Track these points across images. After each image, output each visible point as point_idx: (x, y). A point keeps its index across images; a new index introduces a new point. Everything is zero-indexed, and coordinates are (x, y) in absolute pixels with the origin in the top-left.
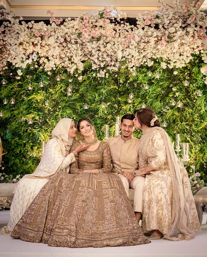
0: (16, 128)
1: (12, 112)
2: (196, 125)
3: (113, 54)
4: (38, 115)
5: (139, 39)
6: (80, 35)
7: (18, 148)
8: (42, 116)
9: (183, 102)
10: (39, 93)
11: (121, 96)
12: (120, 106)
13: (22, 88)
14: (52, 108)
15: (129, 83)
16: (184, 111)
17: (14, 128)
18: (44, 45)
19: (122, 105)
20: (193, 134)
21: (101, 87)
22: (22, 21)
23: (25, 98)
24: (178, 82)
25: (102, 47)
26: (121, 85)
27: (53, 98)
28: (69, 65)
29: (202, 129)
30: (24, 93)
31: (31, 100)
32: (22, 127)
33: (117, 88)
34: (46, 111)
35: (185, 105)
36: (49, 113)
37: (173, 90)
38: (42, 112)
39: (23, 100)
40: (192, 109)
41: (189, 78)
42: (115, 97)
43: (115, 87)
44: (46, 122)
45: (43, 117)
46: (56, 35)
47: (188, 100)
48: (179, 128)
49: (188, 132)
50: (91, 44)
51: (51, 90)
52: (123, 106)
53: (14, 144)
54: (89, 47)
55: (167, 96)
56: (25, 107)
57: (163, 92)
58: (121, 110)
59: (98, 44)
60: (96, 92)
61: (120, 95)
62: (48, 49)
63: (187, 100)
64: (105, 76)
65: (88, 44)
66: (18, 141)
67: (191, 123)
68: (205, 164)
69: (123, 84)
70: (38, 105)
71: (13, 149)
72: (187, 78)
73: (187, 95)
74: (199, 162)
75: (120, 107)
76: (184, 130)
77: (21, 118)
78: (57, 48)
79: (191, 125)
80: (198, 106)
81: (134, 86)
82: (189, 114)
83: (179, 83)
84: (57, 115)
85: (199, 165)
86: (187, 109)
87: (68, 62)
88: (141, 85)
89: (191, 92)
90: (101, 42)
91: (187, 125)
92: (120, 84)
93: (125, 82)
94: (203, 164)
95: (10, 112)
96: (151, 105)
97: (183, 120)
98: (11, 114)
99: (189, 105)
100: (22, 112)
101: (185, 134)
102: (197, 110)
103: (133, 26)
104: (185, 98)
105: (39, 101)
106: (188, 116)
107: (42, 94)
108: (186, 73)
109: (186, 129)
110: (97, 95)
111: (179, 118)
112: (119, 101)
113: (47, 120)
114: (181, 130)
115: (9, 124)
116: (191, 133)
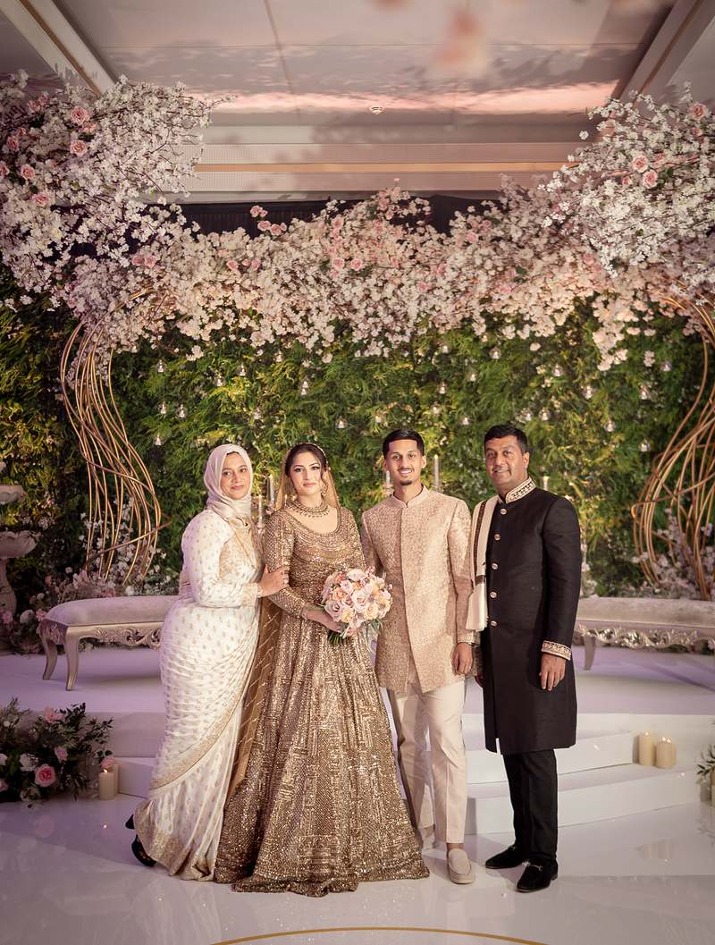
0: (184, 461)
1: (175, 427)
2: (590, 452)
3: (398, 308)
4: (234, 431)
5: (455, 274)
6: (325, 266)
7: (190, 506)
8: (241, 433)
9: (560, 400)
10: (233, 382)
11: (420, 385)
12: (419, 408)
13: (196, 370)
14: (265, 416)
15: (438, 357)
16: (565, 418)
17: (180, 461)
18: (247, 287)
19: (422, 407)
20: (584, 471)
21: (375, 366)
22: (199, 233)
23: (204, 394)
24: (550, 353)
25: (374, 290)
26: (420, 361)
27: (266, 393)
28: (302, 332)
29: (604, 460)
30: (199, 383)
31: (216, 397)
32: (198, 458)
33: (412, 369)
34: (252, 424)
35: (566, 406)
36: (258, 427)
37: (539, 372)
38: (240, 424)
39: (199, 398)
40: (582, 415)
41: (575, 343)
42: (407, 388)
43: (407, 365)
44: (252, 446)
45: (243, 436)
46: (274, 267)
47: (574, 395)
48: (552, 458)
49: (573, 469)
50: (350, 285)
51: (261, 376)
52: (425, 410)
53: (180, 499)
54: (347, 293)
55: (526, 385)
56: (204, 413)
57: (515, 377)
58: (420, 417)
59: (365, 285)
60: (364, 379)
61: (418, 383)
62: (257, 296)
63: (570, 395)
64: (383, 353)
65: (344, 287)
66: (190, 491)
67: (578, 448)
68: (609, 540)
69: (426, 358)
70: (233, 408)
71: (179, 511)
72: (572, 343)
73: (570, 383)
74: (595, 535)
75: (419, 411)
76: (563, 463)
77: (195, 438)
78: (277, 296)
79: (580, 453)
80: (597, 409)
81: (450, 362)
82: (575, 426)
83: (552, 356)
84: (277, 432)
85: (595, 542)
86: (570, 415)
87: (301, 325)
88: (466, 361)
89: (580, 377)
90: (372, 281)
91: (570, 451)
92: (419, 357)
93: (430, 354)
94: (606, 541)
95: (171, 426)
96: (489, 406)
97: (560, 440)
98: (174, 432)
99: (576, 406)
100: (196, 426)
101: (566, 474)
102: (592, 418)
103: (443, 236)
104: (567, 389)
105: (234, 399)
106: (573, 432)
107: (242, 386)
108: (569, 333)
109: (568, 460)
110: (365, 386)
111: (553, 435)
112: (417, 398)
113: (254, 443)
114: (556, 463)
115: (167, 453)
116: (581, 471)
